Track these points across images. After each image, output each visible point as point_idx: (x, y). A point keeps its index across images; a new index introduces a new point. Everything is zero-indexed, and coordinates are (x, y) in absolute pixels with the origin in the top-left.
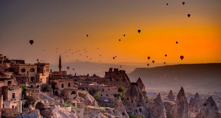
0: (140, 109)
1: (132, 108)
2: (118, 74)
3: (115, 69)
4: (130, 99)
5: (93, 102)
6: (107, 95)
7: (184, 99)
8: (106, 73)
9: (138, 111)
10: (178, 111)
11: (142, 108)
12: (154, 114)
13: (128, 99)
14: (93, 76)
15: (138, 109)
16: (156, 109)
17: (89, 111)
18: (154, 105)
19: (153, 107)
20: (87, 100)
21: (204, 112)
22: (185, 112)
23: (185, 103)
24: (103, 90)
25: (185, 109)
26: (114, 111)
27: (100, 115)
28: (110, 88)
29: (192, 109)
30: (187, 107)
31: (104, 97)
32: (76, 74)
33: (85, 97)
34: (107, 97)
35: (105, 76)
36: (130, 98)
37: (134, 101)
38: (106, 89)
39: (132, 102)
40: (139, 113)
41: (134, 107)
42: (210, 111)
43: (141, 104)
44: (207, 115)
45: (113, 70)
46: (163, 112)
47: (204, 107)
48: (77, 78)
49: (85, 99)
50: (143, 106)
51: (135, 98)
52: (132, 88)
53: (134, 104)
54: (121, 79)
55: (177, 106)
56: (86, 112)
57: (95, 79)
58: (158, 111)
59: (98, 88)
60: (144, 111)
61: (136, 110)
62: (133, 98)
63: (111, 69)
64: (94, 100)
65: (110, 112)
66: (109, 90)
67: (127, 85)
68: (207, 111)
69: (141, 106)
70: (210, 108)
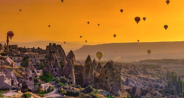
0: (55, 69)
1: (49, 69)
2: (55, 48)
3: (53, 44)
4: (49, 63)
5: (11, 63)
6: (36, 60)
7: (90, 63)
8: (47, 46)
9: (54, 71)
10: (85, 71)
11: (57, 68)
12: (65, 73)
13: (47, 63)
14: (37, 48)
15: (54, 69)
16: (67, 69)
17: (4, 69)
18: (66, 67)
19: (65, 68)
20: (7, 62)
21: (104, 72)
22: (91, 72)
23: (91, 66)
24: (34, 57)
25: (90, 70)
26: (26, 70)
27: (13, 72)
28: (40, 56)
29: (99, 70)
30: (92, 68)
31: (33, 62)
32: (25, 47)
33: (5, 60)
34: (35, 62)
35: (46, 49)
36: (48, 61)
37: (51, 64)
38: (36, 56)
39: (50, 65)
40: (55, 72)
41: (51, 68)
42: (108, 71)
43: (57, 66)
44: (105, 74)
45: (52, 45)
46: (72, 72)
47: (104, 69)
48: (25, 50)
49: (5, 61)
50: (58, 67)
51: (52, 62)
52: (51, 55)
53: (51, 66)
54: (58, 51)
55: (85, 68)
56: (2, 70)
57: (39, 50)
58: (68, 71)
59: (31, 55)
60: (58, 71)
61: (53, 70)
62: (51, 62)
63: (50, 44)
64: (13, 62)
65: (22, 70)
66: (38, 57)
67: (62, 55)
68: (106, 71)
69: (56, 67)
70: (108, 69)
